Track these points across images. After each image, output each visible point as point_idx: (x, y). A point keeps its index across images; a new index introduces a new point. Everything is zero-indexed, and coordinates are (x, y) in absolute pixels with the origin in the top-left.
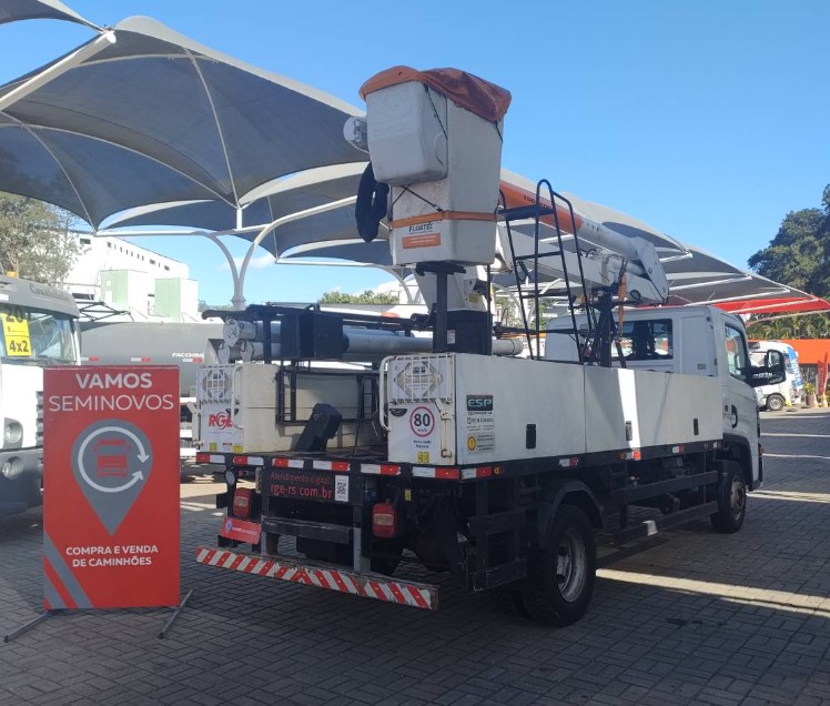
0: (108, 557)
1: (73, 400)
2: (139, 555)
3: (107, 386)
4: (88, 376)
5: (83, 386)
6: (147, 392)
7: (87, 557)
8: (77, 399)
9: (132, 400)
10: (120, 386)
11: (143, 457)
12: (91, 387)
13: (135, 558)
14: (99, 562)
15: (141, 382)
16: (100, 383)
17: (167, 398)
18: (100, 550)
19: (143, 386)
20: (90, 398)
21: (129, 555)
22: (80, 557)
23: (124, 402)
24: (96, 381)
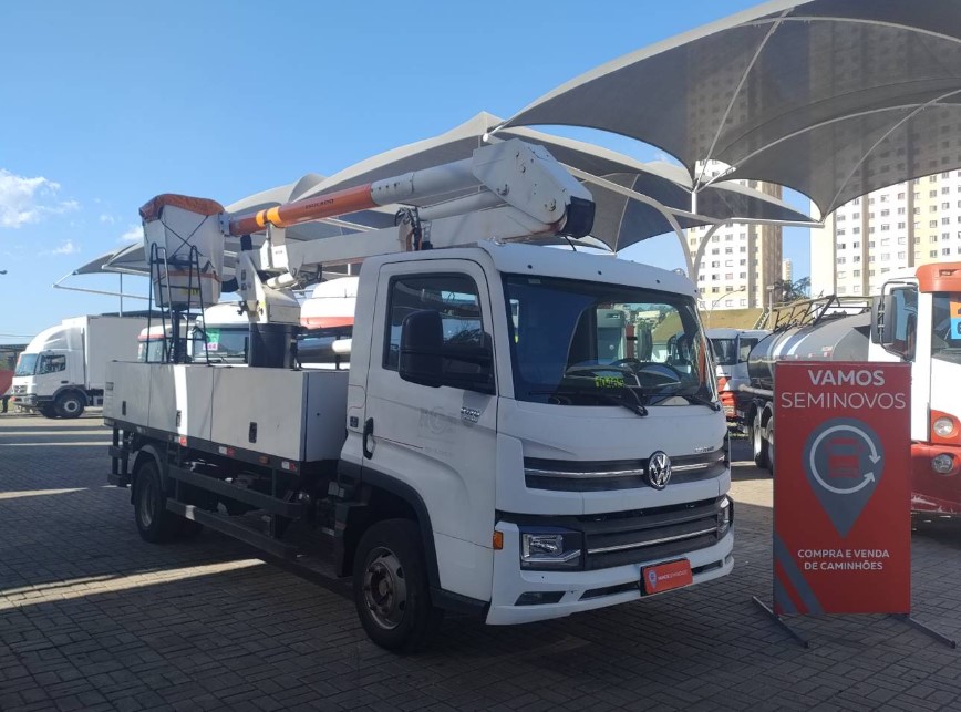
0: (839, 560)
1: (805, 397)
2: (871, 559)
3: (840, 383)
4: (820, 372)
5: (815, 382)
6: (880, 390)
7: (819, 560)
8: (810, 395)
9: (864, 398)
10: (852, 383)
11: (875, 458)
12: (823, 383)
13: (866, 562)
14: (831, 567)
15: (874, 380)
16: (832, 380)
17: (899, 397)
18: (832, 553)
19: (875, 384)
20: (822, 395)
21: (860, 560)
22: (811, 560)
23: (856, 401)
24: (829, 378)
